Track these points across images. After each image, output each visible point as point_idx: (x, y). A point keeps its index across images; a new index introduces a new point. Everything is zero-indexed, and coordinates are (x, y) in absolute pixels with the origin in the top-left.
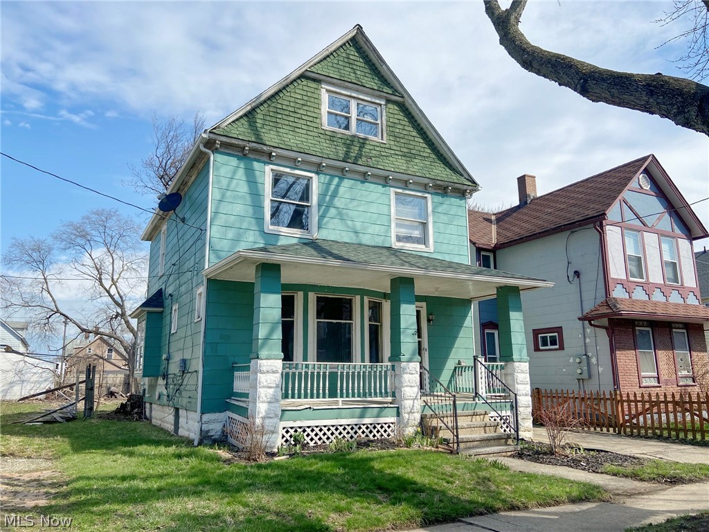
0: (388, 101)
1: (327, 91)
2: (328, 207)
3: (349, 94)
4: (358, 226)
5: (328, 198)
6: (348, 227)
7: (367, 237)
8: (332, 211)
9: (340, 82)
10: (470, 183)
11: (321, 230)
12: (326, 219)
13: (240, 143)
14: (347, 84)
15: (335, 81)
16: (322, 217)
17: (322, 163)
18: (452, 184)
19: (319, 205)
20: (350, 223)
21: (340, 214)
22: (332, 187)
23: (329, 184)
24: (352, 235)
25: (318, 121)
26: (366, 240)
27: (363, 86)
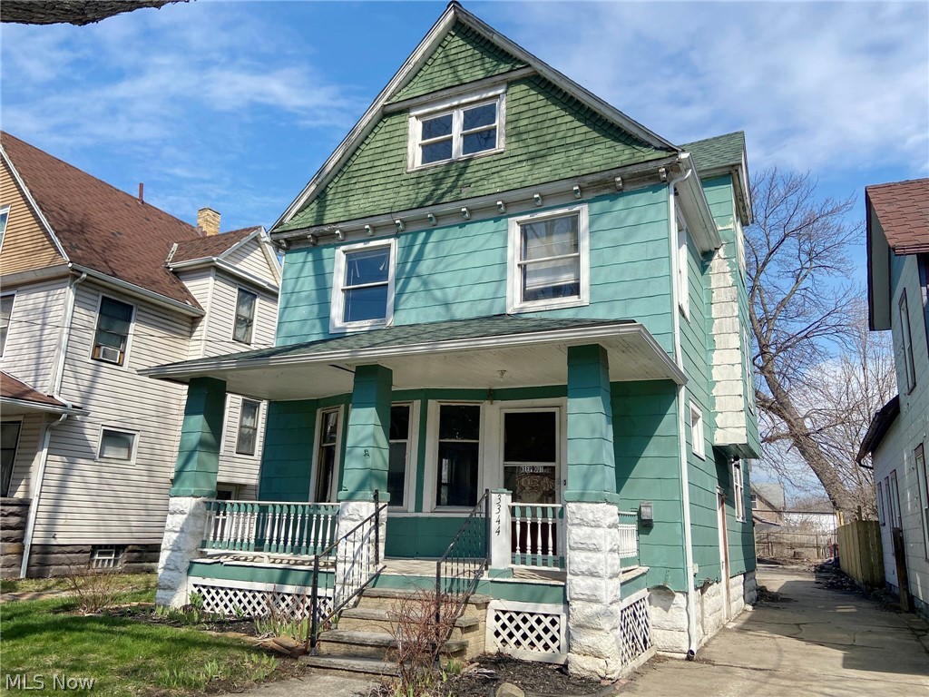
0: (511, 84)
1: (417, 117)
2: (408, 279)
3: (447, 105)
4: (451, 293)
5: (409, 265)
6: (435, 299)
7: (464, 306)
8: (414, 284)
9: (429, 97)
10: (663, 154)
11: (398, 313)
12: (404, 297)
13: (301, 233)
14: (440, 94)
15: (424, 99)
16: (399, 295)
17: (394, 221)
18: (620, 171)
19: (397, 280)
20: (438, 294)
21: (425, 283)
22: (416, 249)
23: (411, 246)
24: (441, 310)
25: (403, 164)
26: (461, 312)
27: (462, 84)
